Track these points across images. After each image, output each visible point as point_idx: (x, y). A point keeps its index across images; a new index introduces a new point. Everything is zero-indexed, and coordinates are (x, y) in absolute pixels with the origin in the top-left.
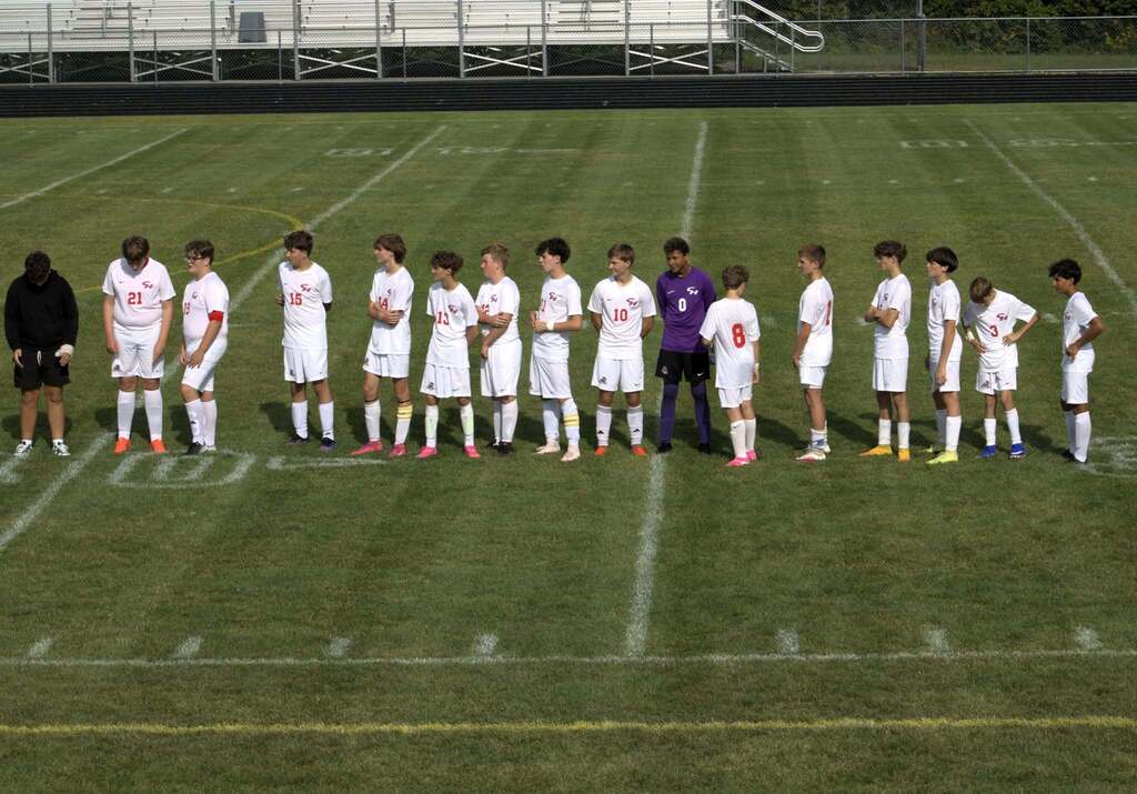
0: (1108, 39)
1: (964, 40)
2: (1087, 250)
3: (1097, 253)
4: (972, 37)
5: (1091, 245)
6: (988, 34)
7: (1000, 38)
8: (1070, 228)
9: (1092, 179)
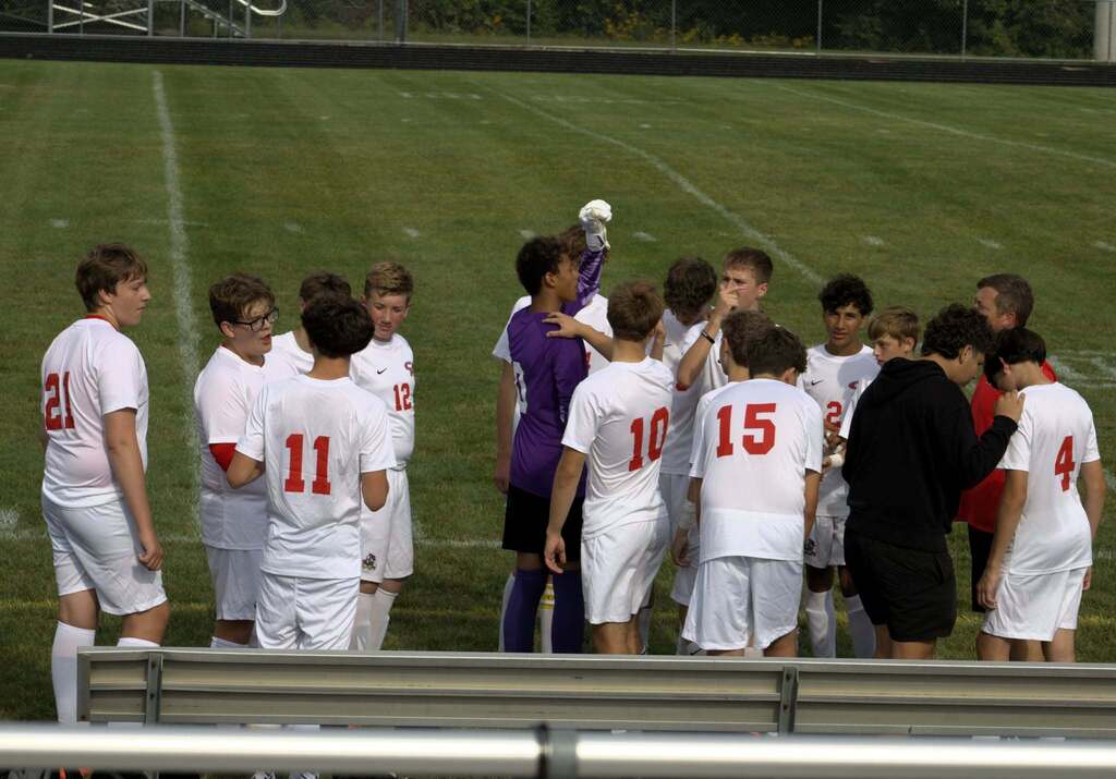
0: (610, 26)
1: (441, 23)
2: (668, 178)
3: (681, 179)
4: (450, 19)
5: (672, 174)
6: (467, 17)
7: (482, 22)
8: (639, 158)
9: (646, 126)
